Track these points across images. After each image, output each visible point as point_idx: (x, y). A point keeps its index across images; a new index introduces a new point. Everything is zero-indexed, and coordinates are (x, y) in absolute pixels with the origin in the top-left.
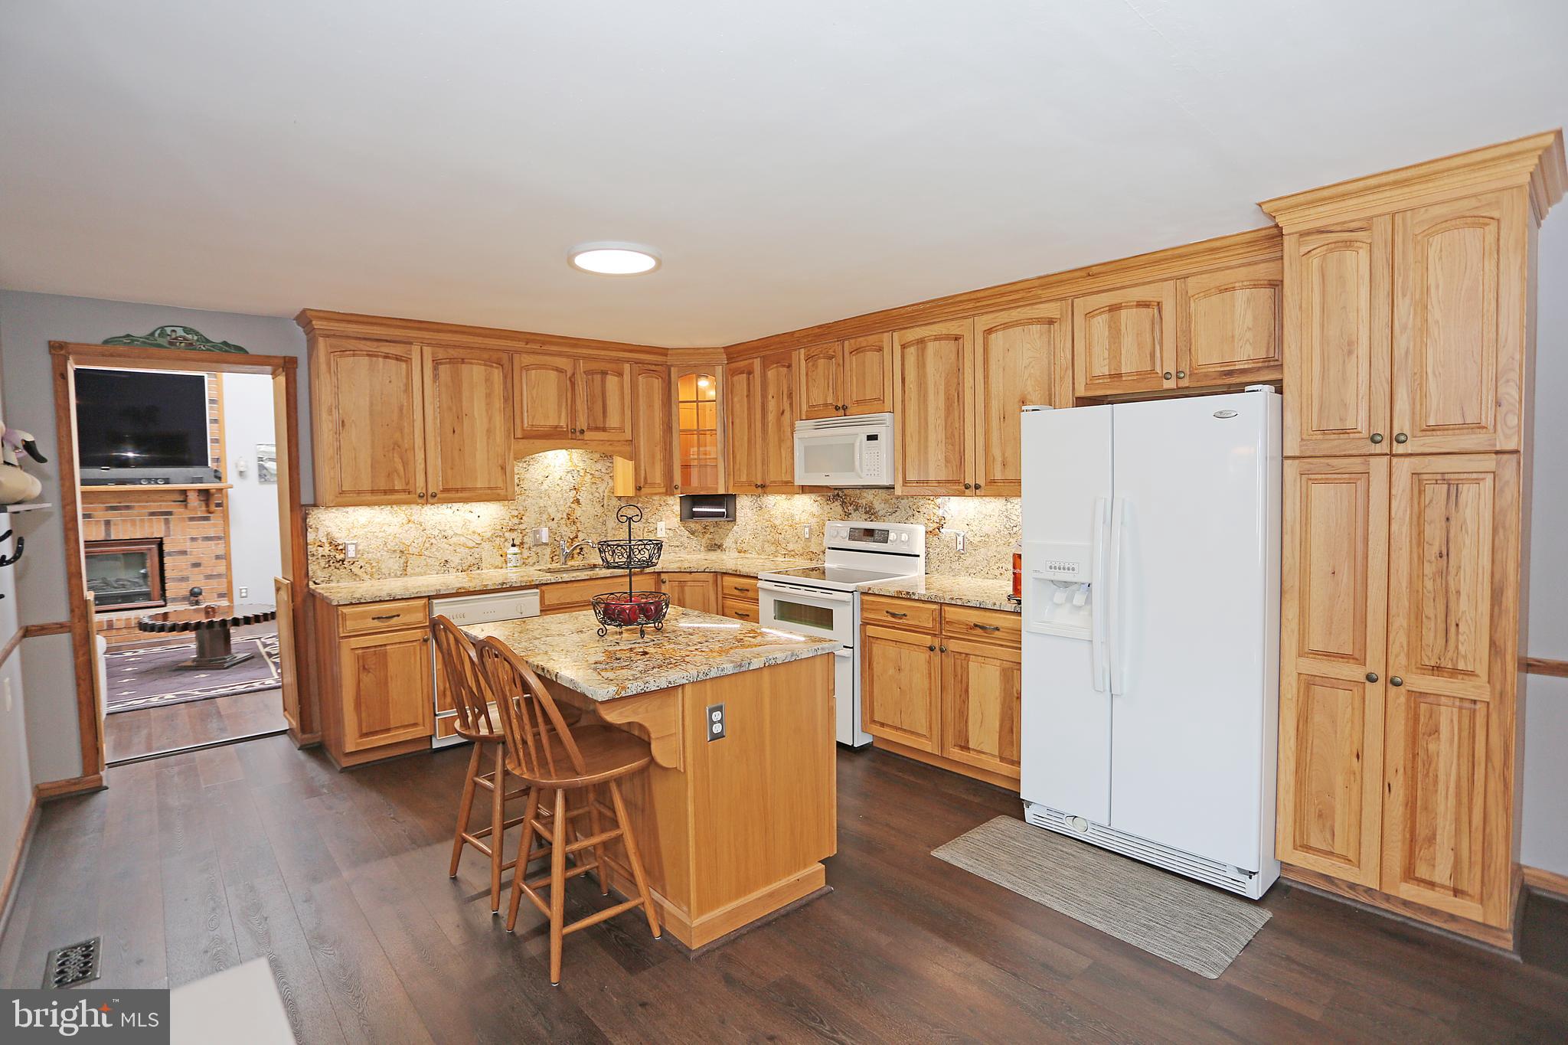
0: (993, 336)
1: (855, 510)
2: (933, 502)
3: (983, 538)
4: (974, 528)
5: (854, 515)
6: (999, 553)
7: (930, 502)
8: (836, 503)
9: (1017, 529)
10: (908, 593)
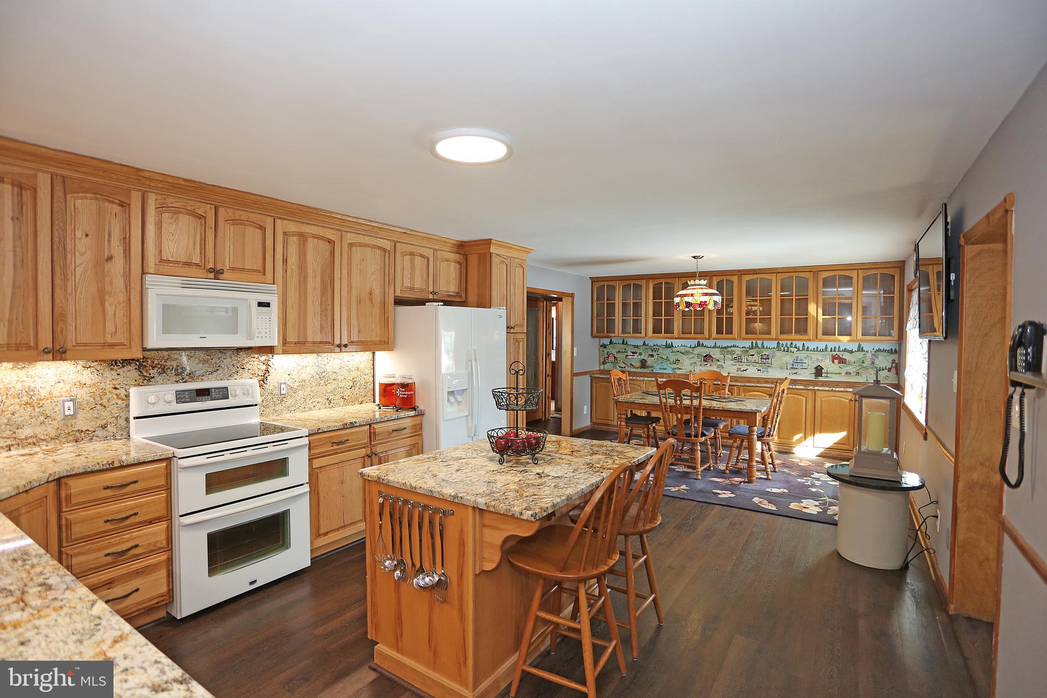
0: (354, 249)
1: (160, 373)
2: (257, 360)
3: (300, 383)
4: (294, 377)
5: (159, 378)
6: (313, 392)
7: (254, 359)
8: (129, 367)
9: (325, 373)
10: (351, 423)
